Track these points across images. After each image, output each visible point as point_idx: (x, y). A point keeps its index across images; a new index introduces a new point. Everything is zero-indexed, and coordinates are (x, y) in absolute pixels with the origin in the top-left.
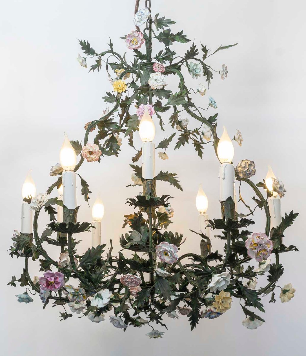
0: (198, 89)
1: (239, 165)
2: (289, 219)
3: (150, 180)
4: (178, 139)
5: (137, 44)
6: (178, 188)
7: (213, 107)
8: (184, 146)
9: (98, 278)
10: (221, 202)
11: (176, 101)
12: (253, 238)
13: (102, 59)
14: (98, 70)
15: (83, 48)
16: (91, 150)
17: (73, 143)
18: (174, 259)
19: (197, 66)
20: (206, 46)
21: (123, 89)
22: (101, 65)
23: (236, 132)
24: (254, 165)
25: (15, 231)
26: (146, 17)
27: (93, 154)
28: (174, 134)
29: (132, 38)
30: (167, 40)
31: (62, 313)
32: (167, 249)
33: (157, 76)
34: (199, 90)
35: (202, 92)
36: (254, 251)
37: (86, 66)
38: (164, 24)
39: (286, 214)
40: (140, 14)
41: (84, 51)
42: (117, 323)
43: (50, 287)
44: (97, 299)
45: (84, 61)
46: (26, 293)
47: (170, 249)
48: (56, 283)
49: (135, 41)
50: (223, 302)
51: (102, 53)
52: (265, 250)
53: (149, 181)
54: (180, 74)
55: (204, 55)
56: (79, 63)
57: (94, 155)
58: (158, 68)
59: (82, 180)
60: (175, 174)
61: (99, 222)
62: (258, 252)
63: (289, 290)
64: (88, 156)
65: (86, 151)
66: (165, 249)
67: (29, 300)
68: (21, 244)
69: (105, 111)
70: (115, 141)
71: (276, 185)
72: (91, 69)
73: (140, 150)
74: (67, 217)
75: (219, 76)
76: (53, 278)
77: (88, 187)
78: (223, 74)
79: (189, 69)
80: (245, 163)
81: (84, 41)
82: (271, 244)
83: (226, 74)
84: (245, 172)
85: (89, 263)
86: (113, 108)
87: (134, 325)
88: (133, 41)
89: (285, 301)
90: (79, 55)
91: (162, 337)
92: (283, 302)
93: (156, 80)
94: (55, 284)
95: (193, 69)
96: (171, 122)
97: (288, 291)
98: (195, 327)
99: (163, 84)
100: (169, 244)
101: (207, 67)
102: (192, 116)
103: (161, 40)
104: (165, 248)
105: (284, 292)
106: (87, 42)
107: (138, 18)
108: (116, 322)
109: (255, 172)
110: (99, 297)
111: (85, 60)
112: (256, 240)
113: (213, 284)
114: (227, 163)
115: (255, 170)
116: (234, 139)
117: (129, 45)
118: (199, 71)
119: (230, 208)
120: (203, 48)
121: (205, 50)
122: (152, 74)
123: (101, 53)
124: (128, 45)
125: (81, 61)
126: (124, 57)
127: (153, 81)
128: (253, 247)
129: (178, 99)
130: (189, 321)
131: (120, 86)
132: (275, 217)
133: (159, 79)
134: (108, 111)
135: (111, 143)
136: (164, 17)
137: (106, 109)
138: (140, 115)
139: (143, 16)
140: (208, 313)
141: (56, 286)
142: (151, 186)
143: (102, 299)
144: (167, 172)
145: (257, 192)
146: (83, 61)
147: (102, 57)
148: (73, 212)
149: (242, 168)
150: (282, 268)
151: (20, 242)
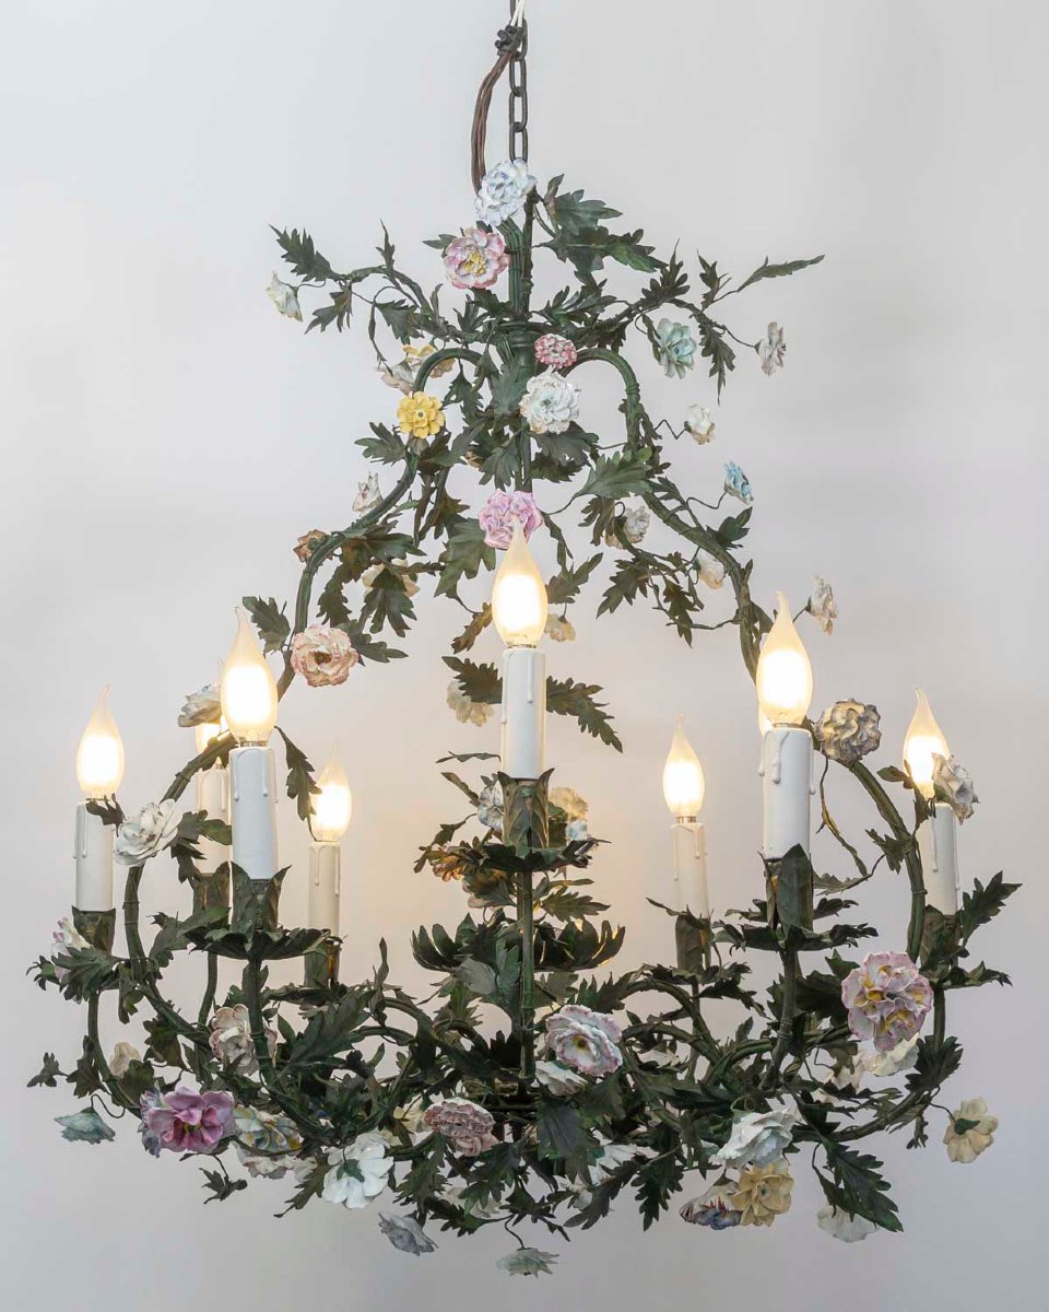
0: (686, 424)
1: (827, 718)
2: (989, 899)
3: (528, 784)
4: (612, 578)
5: (482, 272)
6: (607, 743)
7: (739, 497)
8: (631, 603)
9: (347, 1103)
10: (766, 861)
11: (616, 483)
12: (868, 973)
13: (353, 290)
14: (340, 325)
15: (289, 257)
16: (322, 649)
17: (257, 607)
18: (608, 1063)
19: (682, 334)
20: (714, 265)
21: (432, 424)
22: (349, 311)
23: (816, 586)
24: (875, 717)
25: (60, 924)
26: (519, 192)
27: (331, 663)
28: (597, 558)
29: (468, 252)
30: (585, 252)
31: (212, 1173)
32: (585, 1029)
33: (551, 390)
34: (691, 425)
35: (699, 431)
36: (871, 1017)
37: (298, 317)
38: (580, 215)
39: (977, 882)
40: (500, 180)
41: (293, 266)
42: (406, 1238)
43: (186, 1140)
44: (346, 1178)
45: (292, 296)
46: (90, 1111)
47: (595, 1029)
48: (206, 1128)
49: (476, 262)
50: (763, 1192)
51: (355, 272)
52: (907, 1013)
53: (524, 787)
54: (628, 370)
55: (705, 296)
56: (275, 305)
57: (332, 666)
58: (555, 351)
59: (290, 746)
60: (595, 689)
61: (334, 847)
62: (882, 1018)
63: (977, 1123)
64: (313, 667)
65: (306, 651)
66: (580, 1030)
67: (99, 1134)
68: (84, 978)
69: (367, 488)
70: (396, 585)
71: (947, 780)
72: (314, 323)
73: (480, 610)
74: (247, 907)
75: (757, 360)
76: (197, 1114)
77: (310, 773)
78: (770, 356)
79: (656, 345)
80: (848, 714)
81: (295, 231)
82: (926, 992)
83: (780, 354)
84: (848, 742)
85: (319, 1063)
86: (396, 484)
87: (458, 1229)
88: (471, 262)
89: (962, 1157)
90: (275, 276)
91: (550, 1272)
92: (956, 1160)
93: (546, 403)
94: (203, 1130)
95: (669, 347)
96: (588, 521)
97: (971, 1125)
98: (657, 1219)
99: (570, 416)
100: (592, 1014)
101: (715, 329)
102: (666, 521)
103: (566, 251)
104: (579, 1025)
105: (961, 1126)
106: (305, 235)
107: (493, 197)
108: (401, 1237)
109: (878, 742)
110: (351, 1174)
111: (296, 296)
112: (879, 981)
113: (738, 1150)
114: (789, 725)
115: (880, 734)
116: (808, 609)
117: (455, 275)
118: (688, 349)
119: (795, 885)
120: (704, 272)
121: (710, 277)
122: (534, 382)
123: (350, 272)
124: (451, 276)
125: (281, 298)
126: (435, 299)
127: (537, 404)
128: (866, 1003)
129: (622, 475)
130: (638, 1198)
131: (421, 415)
132: (935, 871)
133: (557, 398)
134: (375, 488)
135: (381, 591)
136: (582, 191)
137: (367, 482)
138: (490, 527)
139: (508, 189)
140: (711, 1213)
141: (207, 1136)
142: (533, 804)
143: (362, 1179)
144: (570, 681)
145: (884, 805)
146: (288, 298)
147: (354, 285)
148: (266, 889)
149: (836, 728)
150: (957, 1049)
151: (79, 972)
